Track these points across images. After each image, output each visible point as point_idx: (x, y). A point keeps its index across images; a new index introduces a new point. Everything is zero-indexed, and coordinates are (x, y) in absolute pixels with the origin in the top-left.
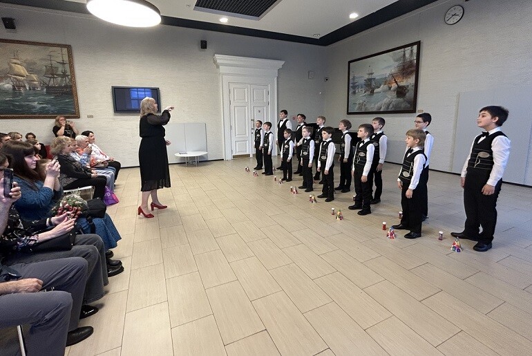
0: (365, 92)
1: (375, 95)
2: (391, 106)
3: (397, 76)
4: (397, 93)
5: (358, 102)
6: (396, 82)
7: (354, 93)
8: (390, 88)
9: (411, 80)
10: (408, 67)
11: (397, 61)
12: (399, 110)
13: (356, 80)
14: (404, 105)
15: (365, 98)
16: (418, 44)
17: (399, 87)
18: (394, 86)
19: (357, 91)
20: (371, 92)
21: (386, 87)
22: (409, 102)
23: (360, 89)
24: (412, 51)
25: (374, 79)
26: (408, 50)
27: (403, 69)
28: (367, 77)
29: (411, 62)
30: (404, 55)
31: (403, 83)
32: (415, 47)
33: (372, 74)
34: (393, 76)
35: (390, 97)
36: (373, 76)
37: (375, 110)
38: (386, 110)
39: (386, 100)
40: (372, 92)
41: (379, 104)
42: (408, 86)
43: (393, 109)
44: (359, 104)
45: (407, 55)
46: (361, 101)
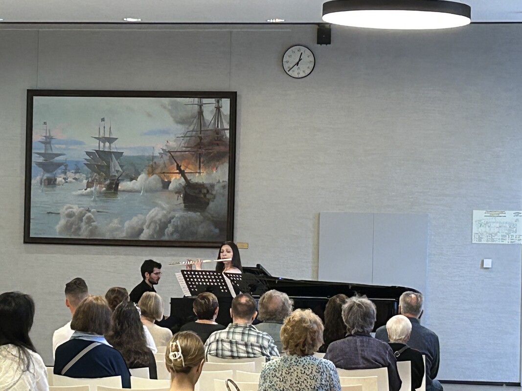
0: (89, 185)
1: (120, 197)
2: (170, 229)
3: (183, 158)
4: (186, 199)
5: (63, 210)
6: (182, 173)
7: (51, 183)
8: (166, 185)
9: (220, 174)
10: (211, 144)
11: (182, 122)
12: (190, 239)
13: (56, 149)
14: (203, 230)
15: (87, 202)
16: (233, 96)
17: (189, 185)
18: (176, 180)
19: (60, 179)
20: (109, 187)
21: (154, 180)
22: (216, 224)
23: (71, 175)
24: (218, 109)
25: (119, 155)
26: (209, 105)
27: (199, 145)
28: (94, 145)
29: (217, 132)
30: (201, 113)
31: (201, 177)
32: (226, 103)
33: (111, 140)
34: (172, 155)
35: (166, 206)
36: (115, 147)
37: (121, 235)
38: (156, 238)
39: (156, 213)
40: (113, 188)
41: (134, 222)
42: (212, 186)
43: (175, 237)
44: (70, 215)
45: (208, 116)
46: (76, 209)
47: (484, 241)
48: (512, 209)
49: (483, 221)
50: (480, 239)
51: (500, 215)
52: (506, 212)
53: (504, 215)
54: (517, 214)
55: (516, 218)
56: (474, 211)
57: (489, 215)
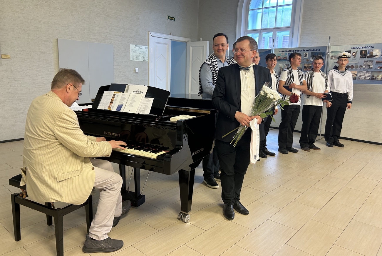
47: (135, 60)
48: (144, 45)
49: (134, 50)
50: (133, 59)
51: (140, 48)
52: (142, 46)
53: (141, 48)
54: (146, 48)
55: (146, 49)
56: (131, 45)
57: (136, 47)
